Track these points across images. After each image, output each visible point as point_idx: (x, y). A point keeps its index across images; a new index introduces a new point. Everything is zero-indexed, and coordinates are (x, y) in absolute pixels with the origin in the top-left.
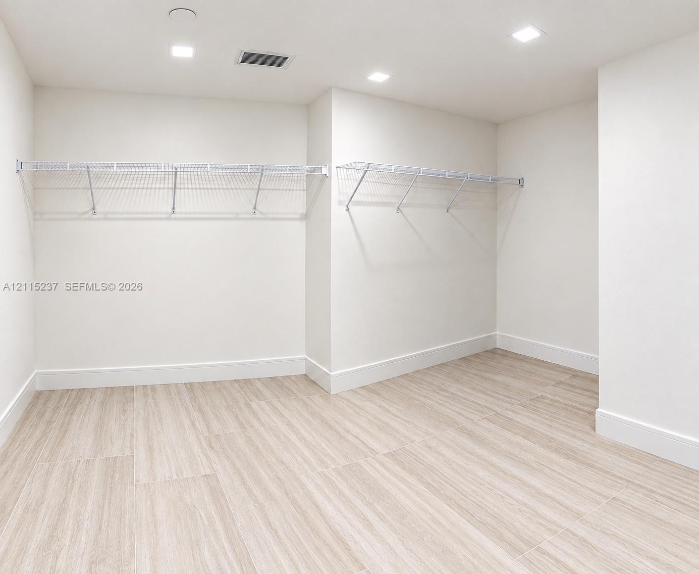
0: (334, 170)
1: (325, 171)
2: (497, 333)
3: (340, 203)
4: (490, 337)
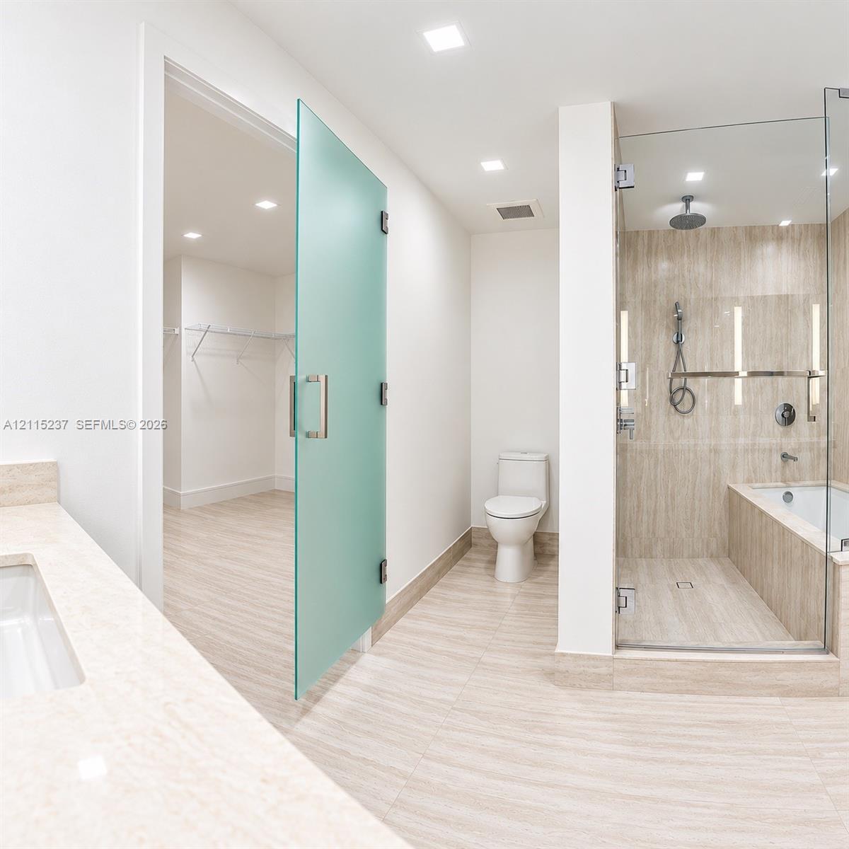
0: (183, 330)
1: (177, 331)
2: (276, 474)
3: (188, 353)
4: (271, 478)
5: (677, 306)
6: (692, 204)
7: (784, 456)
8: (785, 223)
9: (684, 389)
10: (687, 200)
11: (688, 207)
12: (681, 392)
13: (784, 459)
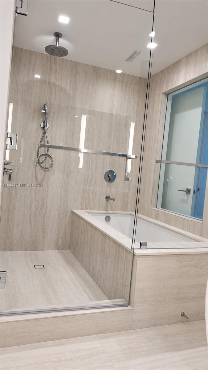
5: (45, 106)
6: (60, 39)
7: (107, 198)
8: (119, 71)
9: (46, 155)
10: (58, 35)
11: (57, 40)
12: (44, 157)
13: (107, 199)
